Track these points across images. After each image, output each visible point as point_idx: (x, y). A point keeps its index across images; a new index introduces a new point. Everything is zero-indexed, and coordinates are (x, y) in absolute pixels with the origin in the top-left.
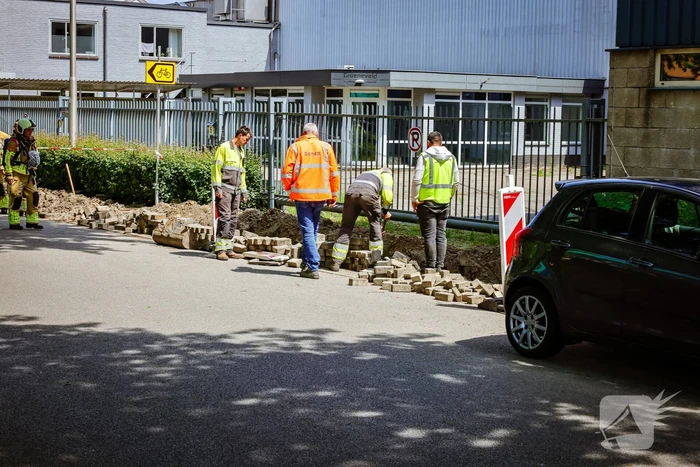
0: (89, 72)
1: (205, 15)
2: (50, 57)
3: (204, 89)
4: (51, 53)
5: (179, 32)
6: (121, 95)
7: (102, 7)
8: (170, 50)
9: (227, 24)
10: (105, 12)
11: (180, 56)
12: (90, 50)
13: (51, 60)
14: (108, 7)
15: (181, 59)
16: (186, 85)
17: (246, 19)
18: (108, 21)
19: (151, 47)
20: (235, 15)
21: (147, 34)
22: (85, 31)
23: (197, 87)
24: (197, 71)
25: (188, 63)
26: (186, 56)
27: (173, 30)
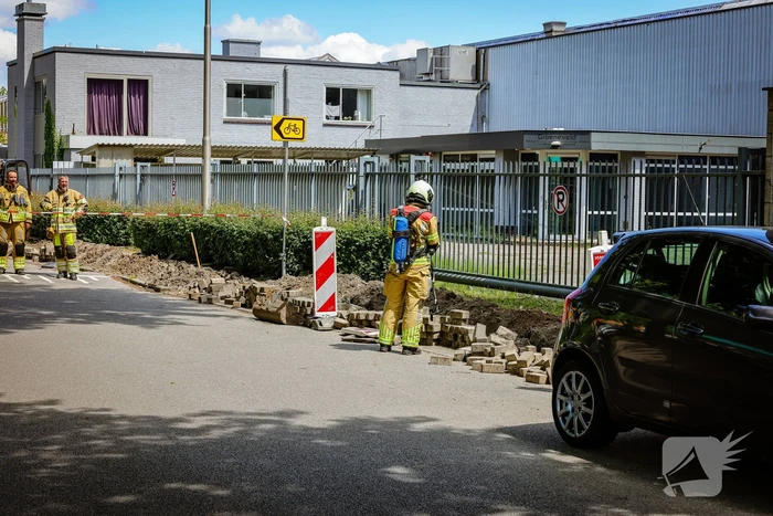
0: (262, 137)
1: (397, 74)
2: (225, 122)
3: (392, 156)
4: (225, 117)
5: (368, 92)
6: (300, 162)
7: (283, 66)
8: (358, 113)
9: (429, 84)
10: (285, 72)
11: (369, 119)
12: (269, 114)
13: (226, 125)
14: (289, 67)
15: (369, 123)
16: (374, 148)
17: (451, 78)
18: (289, 82)
19: (337, 110)
20: (438, 75)
21: (332, 96)
22: (261, 92)
23: (383, 153)
24: (385, 136)
25: (377, 127)
26: (375, 121)
27: (362, 91)
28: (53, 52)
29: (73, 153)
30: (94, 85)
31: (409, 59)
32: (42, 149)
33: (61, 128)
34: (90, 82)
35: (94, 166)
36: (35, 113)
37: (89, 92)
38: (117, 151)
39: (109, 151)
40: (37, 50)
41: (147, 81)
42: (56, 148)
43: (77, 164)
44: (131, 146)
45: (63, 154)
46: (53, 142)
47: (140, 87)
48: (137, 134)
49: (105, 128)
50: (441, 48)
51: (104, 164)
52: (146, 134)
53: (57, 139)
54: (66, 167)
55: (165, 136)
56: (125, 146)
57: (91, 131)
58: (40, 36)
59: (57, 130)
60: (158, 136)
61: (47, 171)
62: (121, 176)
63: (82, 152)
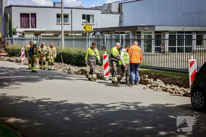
0: (67, 28)
1: (100, 11)
2: (56, 24)
3: (100, 32)
4: (56, 23)
5: (93, 16)
6: (77, 35)
7: (71, 9)
8: (91, 21)
9: (107, 13)
10: (71, 11)
11: (93, 23)
12: (67, 22)
14: (72, 9)
16: (95, 31)
17: (113, 11)
18: (73, 13)
19: (85, 21)
20: (109, 10)
21: (84, 17)
22: (66, 16)
23: (98, 32)
24: (98, 27)
25: (96, 25)
26: (95, 23)
27: (91, 15)
28: (11, 6)
29: (17, 33)
30: (22, 15)
31: (100, 6)
32: (8, 32)
33: (14, 26)
34: (21, 14)
35: (24, 37)
36: (6, 22)
37: (21, 17)
38: (30, 33)
39: (28, 33)
40: (6, 6)
41: (35, 14)
42: (12, 32)
43: (19, 36)
44: (34, 31)
45: (15, 33)
46: (11, 30)
47: (34, 15)
48: (33, 28)
49: (25, 26)
50: (110, 4)
51: (27, 36)
52: (36, 28)
53: (13, 29)
54: (16, 37)
55: (41, 28)
56: (32, 31)
57: (21, 27)
58: (7, 2)
59: (13, 27)
60: (39, 28)
61: (11, 38)
62: (33, 39)
63: (20, 33)
